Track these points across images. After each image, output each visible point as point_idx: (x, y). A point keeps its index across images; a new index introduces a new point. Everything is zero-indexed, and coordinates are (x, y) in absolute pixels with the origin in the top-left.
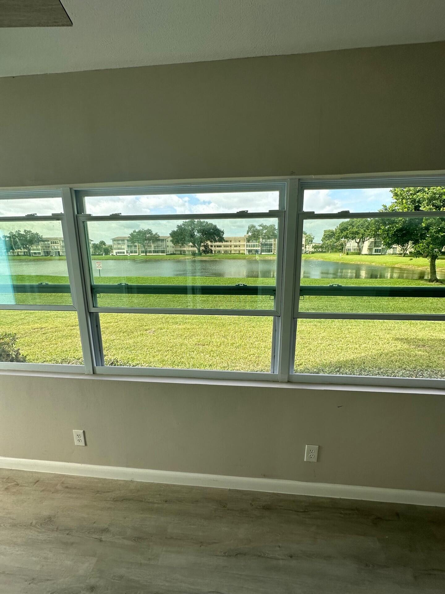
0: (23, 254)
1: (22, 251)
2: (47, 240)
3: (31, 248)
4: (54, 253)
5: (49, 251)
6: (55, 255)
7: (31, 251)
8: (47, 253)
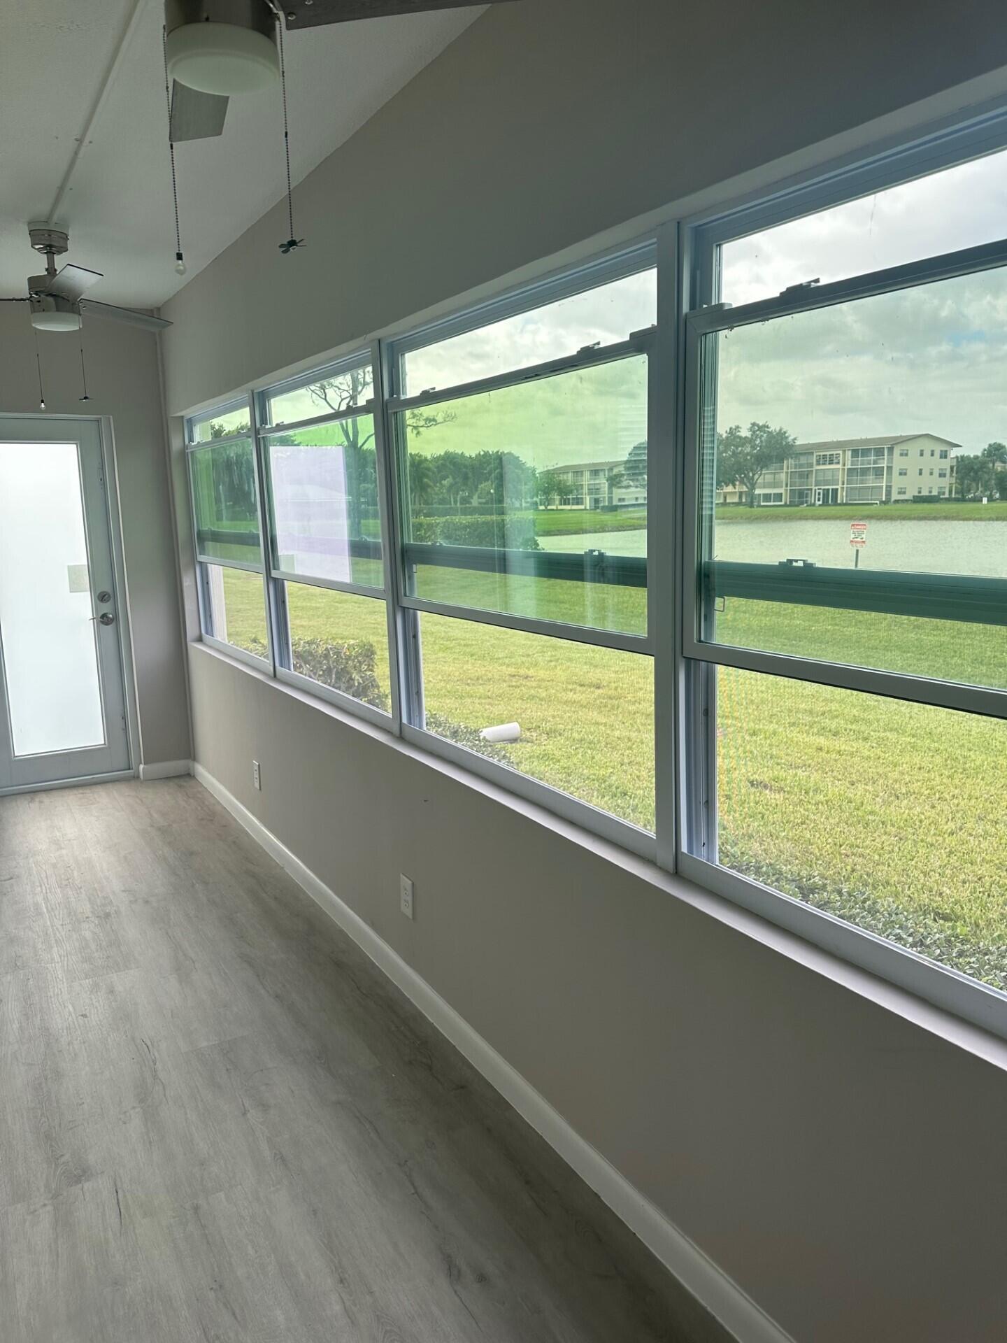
0: (736, 500)
1: (737, 490)
2: (808, 450)
3: (759, 481)
4: (821, 496)
5: (808, 489)
6: (821, 502)
7: (757, 492)
8: (800, 497)
